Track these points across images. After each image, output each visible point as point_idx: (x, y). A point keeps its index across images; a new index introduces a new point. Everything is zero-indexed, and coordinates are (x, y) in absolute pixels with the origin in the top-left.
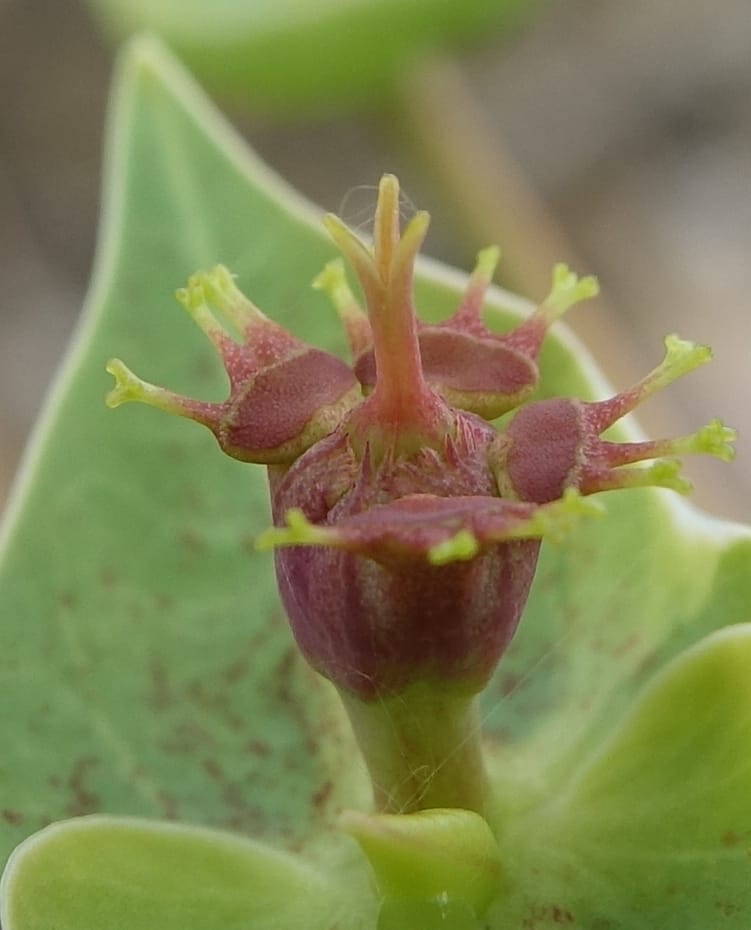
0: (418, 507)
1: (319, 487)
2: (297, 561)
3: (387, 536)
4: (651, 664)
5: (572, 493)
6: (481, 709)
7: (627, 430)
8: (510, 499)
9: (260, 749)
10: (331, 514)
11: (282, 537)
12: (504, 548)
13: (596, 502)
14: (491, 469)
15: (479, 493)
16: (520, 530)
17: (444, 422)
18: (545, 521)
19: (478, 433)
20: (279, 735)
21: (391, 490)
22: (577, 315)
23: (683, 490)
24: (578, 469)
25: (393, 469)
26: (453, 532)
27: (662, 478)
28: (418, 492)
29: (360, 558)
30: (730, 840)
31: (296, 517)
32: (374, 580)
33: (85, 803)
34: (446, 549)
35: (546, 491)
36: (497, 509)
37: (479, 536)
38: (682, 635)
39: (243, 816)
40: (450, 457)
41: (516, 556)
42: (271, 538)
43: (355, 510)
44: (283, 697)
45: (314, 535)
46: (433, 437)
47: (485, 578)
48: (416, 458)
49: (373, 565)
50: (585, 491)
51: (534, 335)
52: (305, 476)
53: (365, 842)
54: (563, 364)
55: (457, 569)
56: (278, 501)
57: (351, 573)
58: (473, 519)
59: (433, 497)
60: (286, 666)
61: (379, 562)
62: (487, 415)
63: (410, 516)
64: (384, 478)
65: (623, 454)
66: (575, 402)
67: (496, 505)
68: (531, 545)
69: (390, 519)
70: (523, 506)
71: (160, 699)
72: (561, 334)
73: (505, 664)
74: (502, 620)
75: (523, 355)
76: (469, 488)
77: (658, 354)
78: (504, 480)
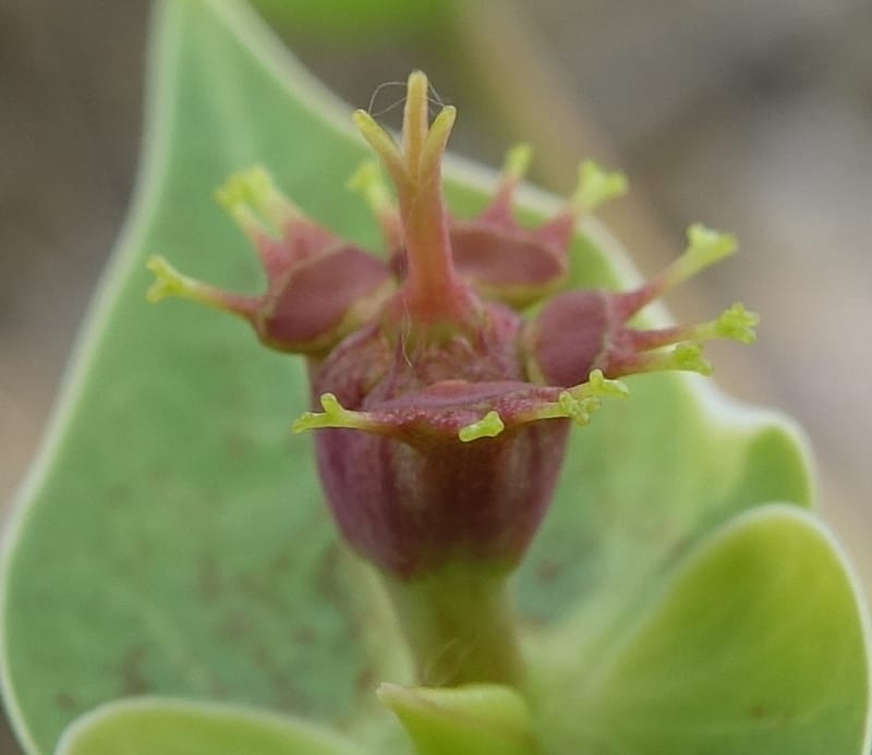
0: (448, 392)
1: (356, 375)
2: (334, 442)
3: (419, 419)
4: (682, 548)
5: (596, 375)
6: (516, 588)
7: (653, 317)
8: (539, 383)
9: (305, 637)
10: (366, 401)
11: (317, 420)
12: (533, 429)
13: (619, 384)
14: (521, 357)
15: (508, 379)
16: (548, 411)
17: (474, 312)
18: (568, 402)
19: (507, 324)
20: (326, 623)
21: (422, 374)
22: (607, 210)
23: (705, 372)
24: (604, 355)
25: (425, 355)
26: (482, 414)
27: (684, 362)
28: (450, 378)
29: (394, 443)
30: (758, 712)
31: (329, 400)
32: (408, 464)
34: (470, 432)
35: (573, 375)
36: (525, 393)
37: (506, 418)
38: (713, 518)
39: (289, 697)
40: (481, 345)
41: (546, 439)
42: (307, 422)
43: (389, 396)
44: (328, 586)
45: (348, 419)
46: (464, 327)
47: (515, 460)
48: (447, 345)
49: (406, 450)
50: (608, 375)
51: (562, 229)
52: (342, 366)
54: (593, 261)
55: (485, 446)
56: (317, 391)
57: (386, 457)
58: (502, 401)
59: (463, 383)
60: (330, 559)
61: (412, 444)
62: (518, 305)
63: (440, 401)
64: (416, 365)
65: (648, 340)
66: (604, 291)
67: (524, 389)
68: (561, 424)
69: (420, 404)
70: (549, 389)
71: (209, 587)
72: (592, 232)
73: (539, 548)
74: (532, 503)
75: (553, 247)
76: (499, 374)
77: (682, 243)
78: (533, 367)
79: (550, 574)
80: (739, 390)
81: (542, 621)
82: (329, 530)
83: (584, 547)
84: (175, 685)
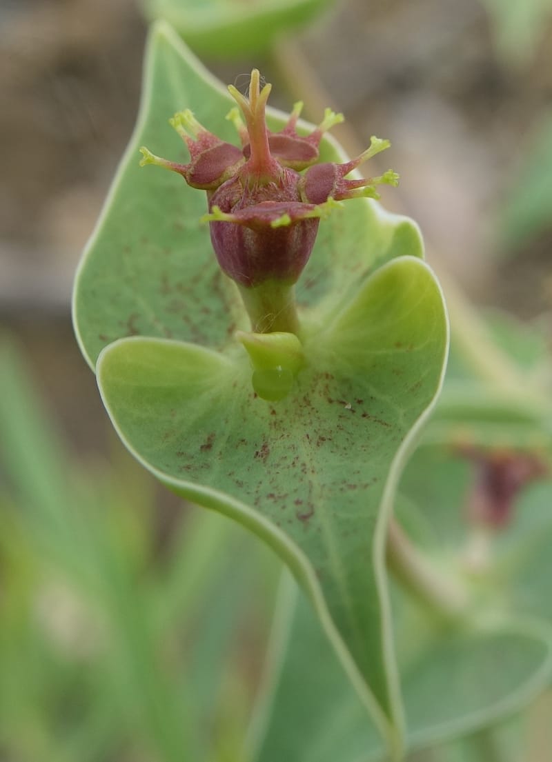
0: (267, 206)
1: (227, 198)
2: (218, 227)
3: (255, 217)
4: (367, 274)
5: (330, 199)
6: (295, 291)
7: (354, 175)
8: (306, 203)
9: (206, 311)
10: (232, 210)
11: (210, 217)
12: (303, 223)
13: (340, 203)
14: (298, 191)
15: (293, 200)
16: (309, 214)
17: (279, 172)
18: (318, 211)
19: (293, 177)
20: (214, 305)
21: (256, 200)
22: (335, 130)
23: (377, 198)
24: (334, 191)
25: (257, 190)
26: (281, 215)
27: (368, 194)
28: (268, 200)
29: (244, 228)
30: (398, 345)
31: (216, 209)
32: (250, 236)
33: (134, 332)
34: (277, 222)
35: (320, 199)
36: (300, 206)
37: (292, 217)
38: (380, 262)
39: (199, 337)
40: (281, 186)
41: (309, 227)
42: (206, 219)
43: (242, 208)
44: (216, 289)
45: (224, 217)
46: (274, 178)
47: (295, 235)
48: (267, 186)
49: (250, 231)
50: (336, 199)
51: (316, 137)
52: (222, 194)
53: (247, 346)
54: (331, 151)
55: (283, 230)
56: (211, 205)
57: (240, 234)
58: (290, 210)
59: (273, 202)
60: (217, 277)
61: (251, 229)
62: (298, 169)
63: (264, 210)
64: (254, 195)
65: (352, 184)
66: (334, 164)
67: (299, 205)
68: (315, 220)
69: (256, 211)
70: (310, 205)
71: (165, 290)
72: (328, 138)
73: (304, 274)
74: (303, 254)
75: (312, 145)
76: (289, 198)
77: (367, 144)
78: (303, 195)
79: (310, 285)
80: (391, 208)
81: (306, 305)
82: (216, 265)
83: (325, 273)
84: (150, 331)
